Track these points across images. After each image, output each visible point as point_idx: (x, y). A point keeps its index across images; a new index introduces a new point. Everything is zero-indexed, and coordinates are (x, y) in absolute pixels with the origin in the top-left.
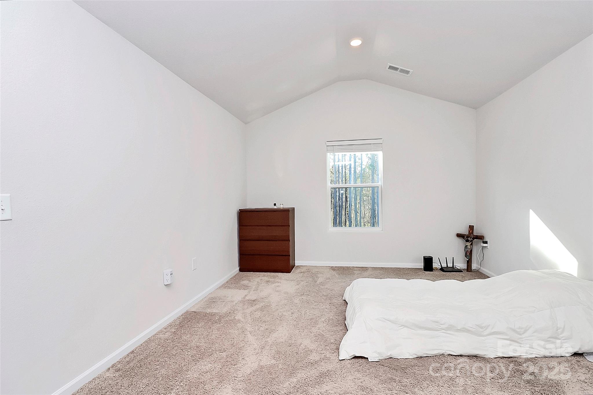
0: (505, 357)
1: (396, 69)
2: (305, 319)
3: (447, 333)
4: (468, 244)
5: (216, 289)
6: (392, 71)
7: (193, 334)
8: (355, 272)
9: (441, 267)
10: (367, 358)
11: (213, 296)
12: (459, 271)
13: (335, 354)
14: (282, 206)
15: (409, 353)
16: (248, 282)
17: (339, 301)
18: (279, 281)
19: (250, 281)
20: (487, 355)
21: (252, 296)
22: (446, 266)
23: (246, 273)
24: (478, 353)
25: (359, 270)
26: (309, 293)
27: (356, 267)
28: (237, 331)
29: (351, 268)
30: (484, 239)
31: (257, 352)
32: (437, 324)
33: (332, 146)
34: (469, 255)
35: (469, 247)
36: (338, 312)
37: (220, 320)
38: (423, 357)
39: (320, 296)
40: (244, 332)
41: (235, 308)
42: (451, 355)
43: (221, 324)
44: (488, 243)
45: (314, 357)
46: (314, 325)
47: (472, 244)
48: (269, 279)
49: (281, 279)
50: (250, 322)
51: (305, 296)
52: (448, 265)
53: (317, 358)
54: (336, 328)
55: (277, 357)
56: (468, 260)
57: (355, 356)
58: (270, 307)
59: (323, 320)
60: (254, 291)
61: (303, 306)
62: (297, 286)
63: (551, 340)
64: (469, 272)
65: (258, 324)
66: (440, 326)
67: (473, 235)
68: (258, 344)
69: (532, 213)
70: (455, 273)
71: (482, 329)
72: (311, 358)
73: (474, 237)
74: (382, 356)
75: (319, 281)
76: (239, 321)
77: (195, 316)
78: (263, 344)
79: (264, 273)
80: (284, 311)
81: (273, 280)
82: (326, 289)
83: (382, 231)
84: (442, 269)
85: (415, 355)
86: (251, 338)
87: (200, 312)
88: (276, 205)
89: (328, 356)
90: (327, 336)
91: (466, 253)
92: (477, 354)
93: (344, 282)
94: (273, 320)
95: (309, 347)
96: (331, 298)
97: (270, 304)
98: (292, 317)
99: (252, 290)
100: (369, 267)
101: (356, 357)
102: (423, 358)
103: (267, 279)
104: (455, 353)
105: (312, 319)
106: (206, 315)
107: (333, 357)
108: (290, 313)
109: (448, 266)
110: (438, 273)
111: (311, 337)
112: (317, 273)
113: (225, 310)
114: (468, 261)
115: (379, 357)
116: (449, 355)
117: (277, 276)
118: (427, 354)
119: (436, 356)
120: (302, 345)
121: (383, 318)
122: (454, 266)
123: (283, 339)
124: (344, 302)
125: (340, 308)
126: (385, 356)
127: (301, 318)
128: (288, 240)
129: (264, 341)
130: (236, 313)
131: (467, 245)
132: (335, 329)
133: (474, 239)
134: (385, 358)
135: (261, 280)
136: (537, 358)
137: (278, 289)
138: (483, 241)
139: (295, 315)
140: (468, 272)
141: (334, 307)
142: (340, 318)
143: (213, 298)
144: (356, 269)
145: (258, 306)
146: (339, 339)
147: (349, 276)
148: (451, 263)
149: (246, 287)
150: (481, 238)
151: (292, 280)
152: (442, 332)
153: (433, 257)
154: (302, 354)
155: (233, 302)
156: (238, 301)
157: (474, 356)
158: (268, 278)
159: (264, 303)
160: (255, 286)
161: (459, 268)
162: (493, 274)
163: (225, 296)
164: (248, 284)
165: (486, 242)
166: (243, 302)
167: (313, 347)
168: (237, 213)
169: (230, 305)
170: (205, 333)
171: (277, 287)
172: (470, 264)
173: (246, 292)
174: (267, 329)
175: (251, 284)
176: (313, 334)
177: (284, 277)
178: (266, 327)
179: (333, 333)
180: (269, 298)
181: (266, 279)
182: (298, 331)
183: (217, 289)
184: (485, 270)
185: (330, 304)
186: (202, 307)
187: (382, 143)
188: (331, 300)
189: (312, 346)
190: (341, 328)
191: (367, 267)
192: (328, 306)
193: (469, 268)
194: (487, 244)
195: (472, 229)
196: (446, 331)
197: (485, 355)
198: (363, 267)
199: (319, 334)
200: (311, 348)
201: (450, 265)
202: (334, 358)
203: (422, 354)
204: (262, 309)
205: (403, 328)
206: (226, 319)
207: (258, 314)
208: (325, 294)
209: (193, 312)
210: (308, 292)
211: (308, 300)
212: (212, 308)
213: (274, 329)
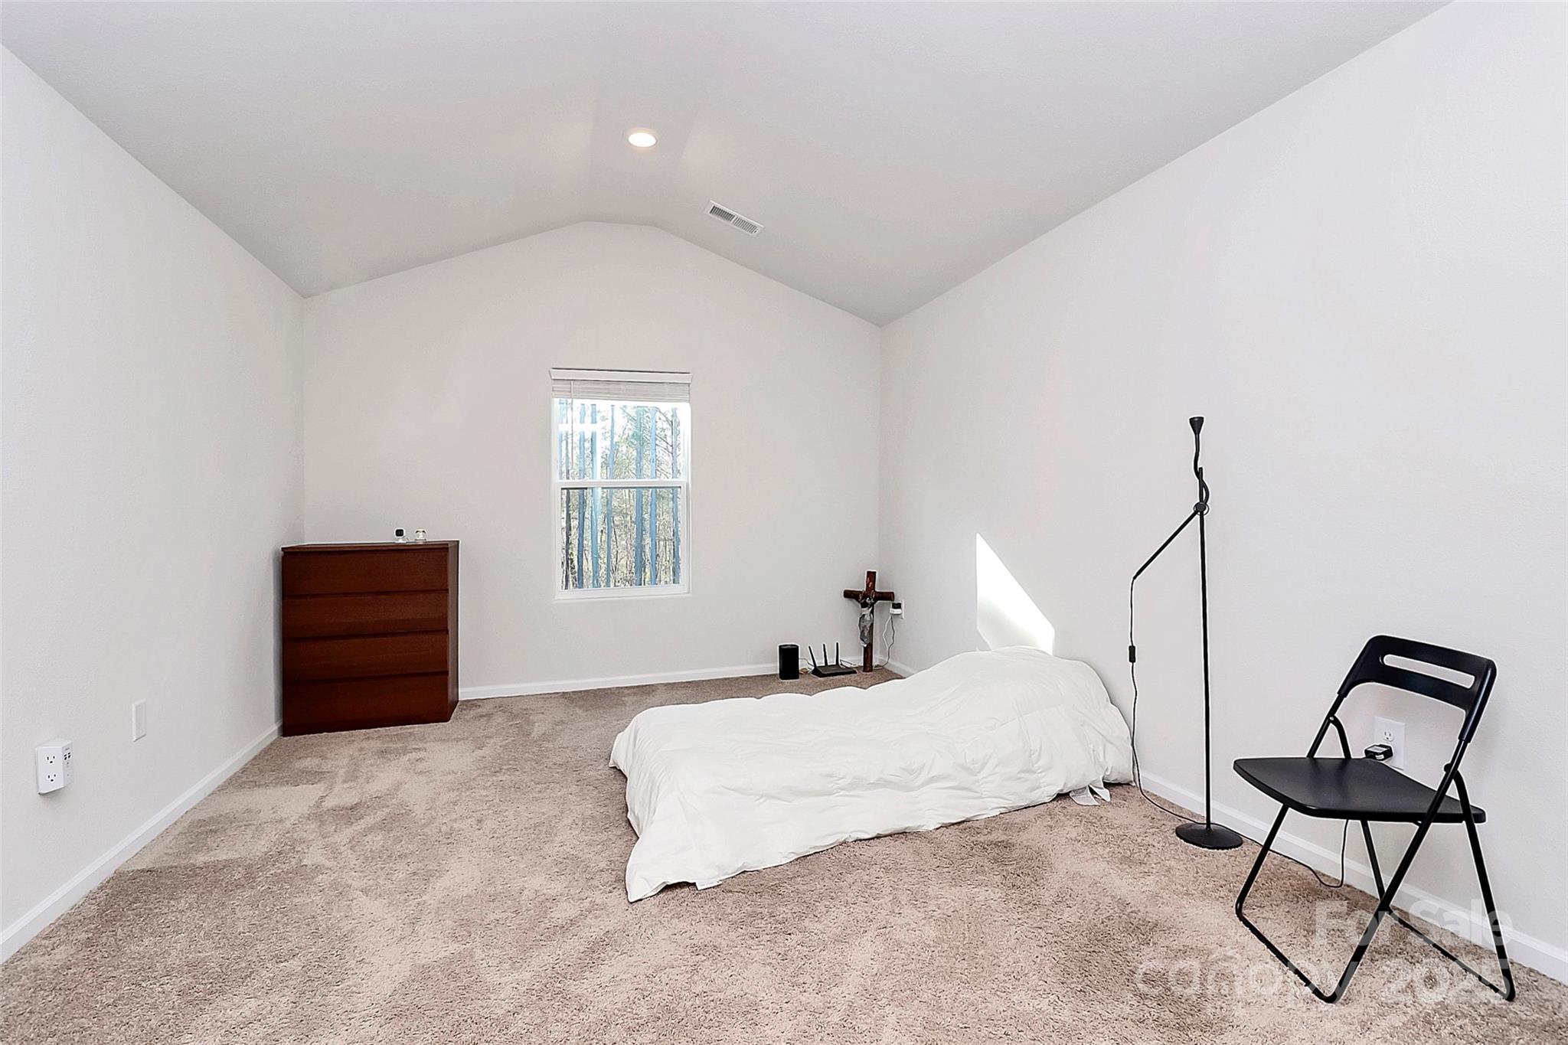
0: (953, 824)
1: (728, 216)
2: (520, 827)
3: (851, 796)
4: (867, 611)
5: (209, 795)
6: (719, 219)
7: (164, 933)
8: (626, 699)
9: (813, 668)
10: (694, 884)
11: (204, 815)
12: (850, 671)
13: (615, 893)
14: (421, 536)
15: (781, 853)
16: (316, 761)
17: (599, 773)
18: (421, 745)
19: (323, 757)
20: (923, 826)
21: (343, 795)
22: (824, 665)
23: (305, 738)
24: (907, 826)
25: (635, 694)
26: (516, 765)
27: (626, 687)
28: (318, 898)
29: (612, 691)
30: (895, 599)
31: (398, 935)
32: (832, 779)
33: (566, 382)
34: (867, 635)
35: (868, 619)
36: (603, 799)
37: (250, 877)
38: (808, 856)
39: (546, 767)
40: (343, 894)
41: (295, 837)
42: (861, 840)
43: (259, 888)
44: (903, 606)
45: (564, 911)
46: (546, 839)
47: (872, 612)
48: (386, 745)
49: (423, 739)
50: (355, 865)
51: (505, 773)
52: (828, 661)
53: (573, 911)
54: (606, 833)
55: (462, 934)
56: (865, 646)
57: (667, 885)
58: (409, 817)
59: (570, 821)
60: (345, 782)
61: (508, 799)
62: (476, 753)
63: (1023, 775)
64: (868, 672)
65: (383, 866)
66: (837, 784)
67: (876, 592)
68: (397, 916)
69: (981, 545)
70: (842, 677)
71: (912, 775)
72: (559, 916)
73: (877, 595)
74: (724, 872)
75: (537, 731)
76: (318, 869)
77: (154, 882)
78: (412, 912)
79: (368, 731)
80: (455, 820)
81: (401, 745)
82: (560, 748)
83: (688, 593)
84: (817, 672)
85: (793, 855)
86: (369, 907)
87: (172, 867)
88: (402, 535)
89: (598, 901)
90: (588, 856)
91: (862, 632)
92: (906, 828)
93: (604, 726)
94: (426, 848)
95: (545, 891)
96: (576, 767)
97: (407, 808)
98: (481, 831)
99: (339, 780)
100: (658, 684)
101: (668, 888)
102: (808, 858)
103: (380, 746)
104: (866, 832)
105: (536, 826)
106: (194, 871)
107: (615, 899)
108: (473, 821)
109: (829, 664)
110: (811, 681)
111: (545, 868)
112: (525, 712)
113: (260, 847)
114: (865, 649)
115: (718, 876)
116: (855, 841)
117: (411, 734)
118: (815, 847)
119: (832, 848)
120: (526, 892)
121: (724, 787)
122: (840, 663)
123: (468, 889)
124: (612, 771)
125: (606, 788)
126: (732, 871)
127: (509, 828)
128: (443, 631)
129: (413, 905)
130: (299, 849)
131: (864, 615)
132: (604, 836)
133: (876, 600)
134: (733, 875)
135: (360, 751)
136: (1002, 815)
137: (421, 766)
138: (893, 604)
139: (489, 825)
140: (865, 673)
141: (591, 788)
142: (612, 810)
143: (203, 823)
144: (626, 692)
145: (369, 821)
146: (619, 858)
147: (614, 710)
148: (833, 657)
149: (314, 776)
150: (888, 596)
151: (458, 740)
152: (841, 796)
153: (798, 647)
154: (532, 911)
155: (281, 821)
156: (300, 817)
157: (901, 833)
158: (383, 743)
159: (387, 810)
160: (344, 770)
161: (849, 666)
162: (910, 670)
163: (248, 811)
164: (319, 766)
165: (898, 606)
166: (318, 815)
167: (556, 890)
168: (274, 560)
169: (274, 833)
170: (208, 923)
171: (418, 763)
172: (870, 654)
173: (318, 789)
174: (415, 874)
175: (329, 766)
176: (549, 860)
177: (433, 734)
178: (412, 868)
179: (599, 846)
180: (398, 793)
181: (375, 745)
182: (508, 860)
183: (213, 794)
184: (895, 665)
185: (578, 783)
186: (170, 851)
187: (689, 384)
188: (577, 772)
189: (556, 888)
190: (619, 833)
191: (652, 685)
192: (574, 788)
193: (868, 665)
194: (899, 610)
195: (873, 579)
196: (848, 791)
197: (920, 826)
198: (643, 686)
199: (565, 856)
200: (553, 892)
201: (832, 661)
202: (616, 902)
203: (806, 849)
204: (384, 826)
205: (765, 801)
206: (272, 872)
207: (376, 840)
208: (559, 760)
209: (143, 871)
210: (511, 762)
211: (516, 784)
212: (209, 849)
213: (436, 868)
